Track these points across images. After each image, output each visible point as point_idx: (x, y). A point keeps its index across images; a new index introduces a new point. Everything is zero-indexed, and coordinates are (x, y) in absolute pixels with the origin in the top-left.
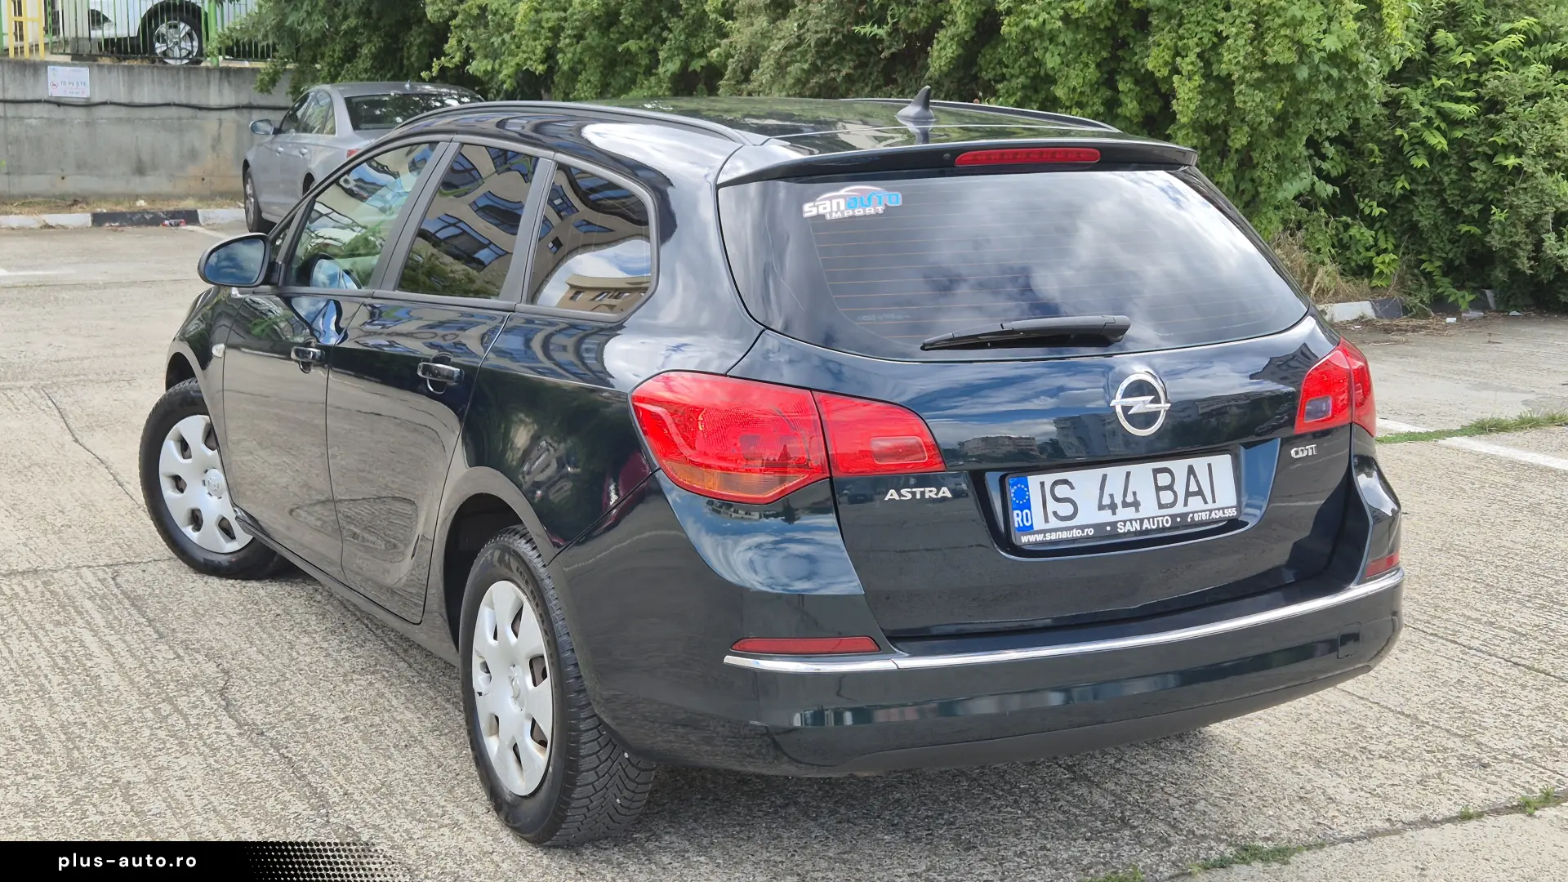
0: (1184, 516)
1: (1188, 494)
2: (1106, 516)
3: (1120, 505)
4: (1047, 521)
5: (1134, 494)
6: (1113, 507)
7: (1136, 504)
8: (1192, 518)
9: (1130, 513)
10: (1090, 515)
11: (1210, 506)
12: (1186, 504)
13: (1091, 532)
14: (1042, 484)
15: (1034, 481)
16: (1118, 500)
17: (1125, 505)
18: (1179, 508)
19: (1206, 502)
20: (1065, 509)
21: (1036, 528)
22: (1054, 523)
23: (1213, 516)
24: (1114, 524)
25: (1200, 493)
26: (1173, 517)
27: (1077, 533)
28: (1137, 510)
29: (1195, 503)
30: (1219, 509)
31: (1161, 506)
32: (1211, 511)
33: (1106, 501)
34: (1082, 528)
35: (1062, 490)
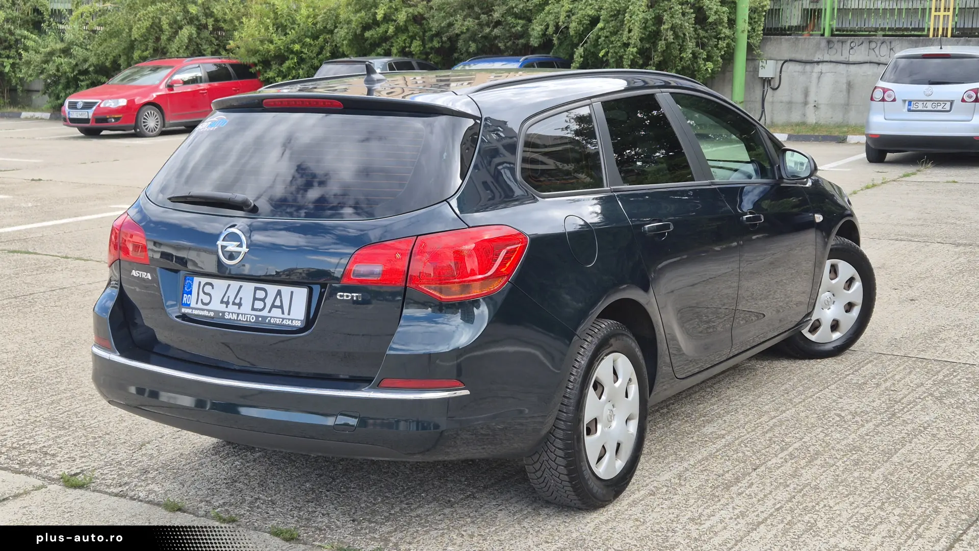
0: (265, 318)
1: (273, 306)
2: (222, 308)
3: (231, 303)
4: (197, 303)
5: (241, 299)
6: (227, 303)
7: (240, 305)
8: (270, 321)
9: (235, 309)
10: (216, 305)
11: (286, 316)
12: (270, 312)
13: (212, 314)
14: (200, 283)
15: (197, 280)
16: (231, 301)
17: (234, 304)
18: (265, 313)
19: (283, 313)
20: (206, 299)
21: (191, 306)
22: (200, 305)
23: (284, 322)
24: (223, 313)
25: (281, 307)
26: (257, 317)
27: (206, 313)
28: (239, 308)
29: (276, 312)
30: (289, 319)
31: (253, 309)
32: (283, 319)
33: (225, 300)
34: (209, 311)
35: (208, 289)
